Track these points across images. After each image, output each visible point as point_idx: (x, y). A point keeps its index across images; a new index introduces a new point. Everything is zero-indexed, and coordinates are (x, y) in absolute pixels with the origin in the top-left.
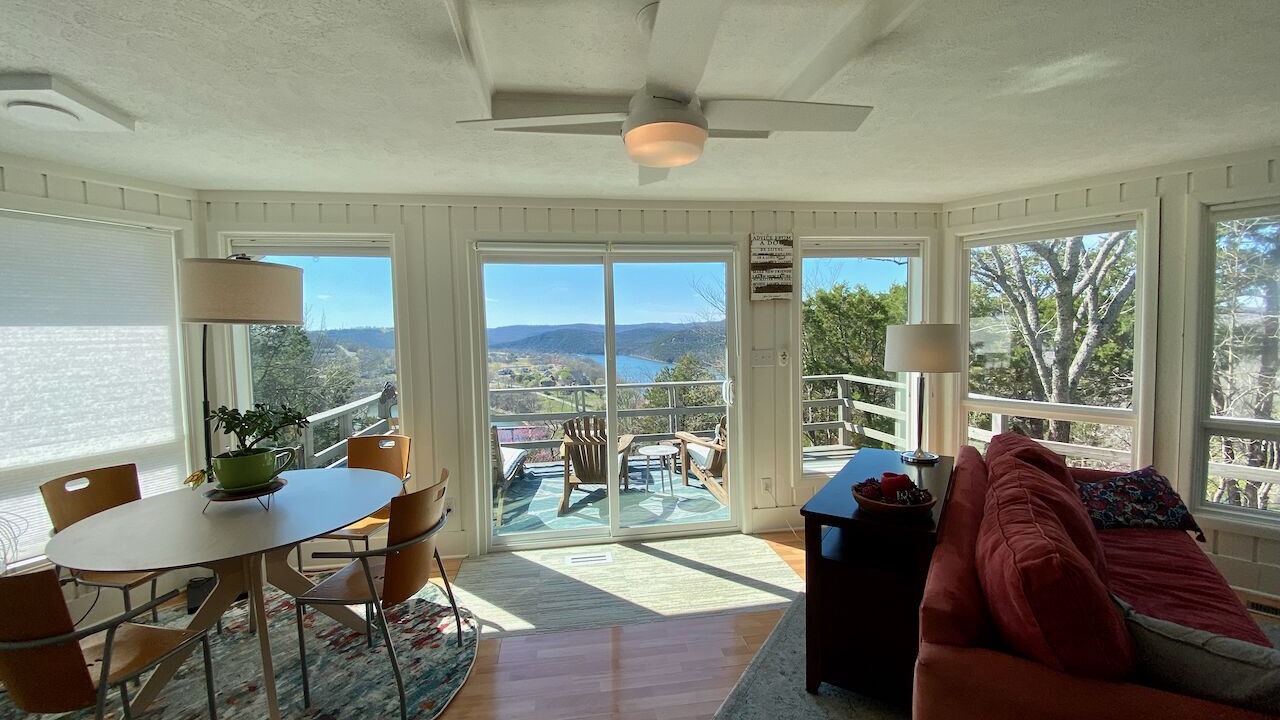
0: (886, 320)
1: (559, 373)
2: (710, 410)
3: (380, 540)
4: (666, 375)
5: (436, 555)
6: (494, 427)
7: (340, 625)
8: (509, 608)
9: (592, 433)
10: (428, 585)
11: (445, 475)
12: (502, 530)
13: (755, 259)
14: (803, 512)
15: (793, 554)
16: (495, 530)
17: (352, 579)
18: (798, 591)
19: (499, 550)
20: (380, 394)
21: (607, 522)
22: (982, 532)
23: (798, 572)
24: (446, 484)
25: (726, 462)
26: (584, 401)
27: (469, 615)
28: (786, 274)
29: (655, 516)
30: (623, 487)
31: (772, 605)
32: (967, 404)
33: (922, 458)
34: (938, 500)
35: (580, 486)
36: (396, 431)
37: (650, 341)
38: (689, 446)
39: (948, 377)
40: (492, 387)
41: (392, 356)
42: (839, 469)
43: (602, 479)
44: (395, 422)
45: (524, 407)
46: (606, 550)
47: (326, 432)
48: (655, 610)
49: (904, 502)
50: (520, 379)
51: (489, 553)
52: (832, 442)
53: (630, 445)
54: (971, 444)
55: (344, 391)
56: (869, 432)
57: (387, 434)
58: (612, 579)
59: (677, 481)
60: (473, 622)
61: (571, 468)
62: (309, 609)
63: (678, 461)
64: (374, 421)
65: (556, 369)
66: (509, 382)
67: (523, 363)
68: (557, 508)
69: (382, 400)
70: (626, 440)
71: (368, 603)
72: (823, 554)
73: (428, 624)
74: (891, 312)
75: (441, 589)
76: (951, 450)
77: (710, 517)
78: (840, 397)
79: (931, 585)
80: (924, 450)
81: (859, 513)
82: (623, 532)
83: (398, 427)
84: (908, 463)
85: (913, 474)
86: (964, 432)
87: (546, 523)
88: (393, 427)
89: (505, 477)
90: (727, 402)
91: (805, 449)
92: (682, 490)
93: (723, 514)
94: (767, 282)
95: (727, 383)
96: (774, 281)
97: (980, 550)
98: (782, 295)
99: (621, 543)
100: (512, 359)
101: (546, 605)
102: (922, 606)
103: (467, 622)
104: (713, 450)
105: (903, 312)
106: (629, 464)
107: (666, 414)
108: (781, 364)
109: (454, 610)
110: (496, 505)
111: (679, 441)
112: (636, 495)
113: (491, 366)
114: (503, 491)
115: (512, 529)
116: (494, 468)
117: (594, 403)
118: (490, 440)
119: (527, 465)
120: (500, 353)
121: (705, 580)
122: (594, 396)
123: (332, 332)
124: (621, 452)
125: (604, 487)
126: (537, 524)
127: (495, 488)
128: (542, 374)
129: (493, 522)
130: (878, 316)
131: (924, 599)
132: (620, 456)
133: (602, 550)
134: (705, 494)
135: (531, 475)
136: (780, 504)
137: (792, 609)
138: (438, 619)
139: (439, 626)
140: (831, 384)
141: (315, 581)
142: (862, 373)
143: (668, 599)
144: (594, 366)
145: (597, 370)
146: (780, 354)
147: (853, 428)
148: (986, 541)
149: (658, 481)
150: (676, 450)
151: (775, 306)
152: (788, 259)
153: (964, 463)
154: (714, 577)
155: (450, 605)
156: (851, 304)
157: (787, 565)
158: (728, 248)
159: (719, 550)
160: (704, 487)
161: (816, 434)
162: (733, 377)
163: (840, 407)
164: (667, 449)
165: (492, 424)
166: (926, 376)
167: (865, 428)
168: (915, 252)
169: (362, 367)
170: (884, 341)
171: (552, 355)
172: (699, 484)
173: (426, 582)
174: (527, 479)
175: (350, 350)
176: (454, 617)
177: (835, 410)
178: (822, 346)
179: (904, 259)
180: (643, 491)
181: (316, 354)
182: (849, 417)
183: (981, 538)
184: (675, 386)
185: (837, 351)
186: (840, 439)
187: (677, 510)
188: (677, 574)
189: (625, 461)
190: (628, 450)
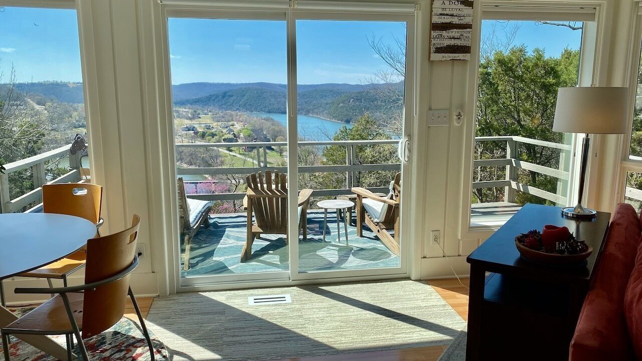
0: (558, 84)
1: (240, 131)
2: (385, 168)
3: (77, 278)
4: (345, 134)
5: (130, 293)
6: (181, 179)
7: (43, 353)
8: (196, 341)
9: (274, 187)
10: (123, 320)
11: (136, 220)
12: (189, 273)
13: (436, 20)
14: (469, 260)
15: (457, 298)
16: (183, 273)
17: (53, 313)
18: (460, 330)
19: (186, 290)
20: (70, 145)
21: (287, 268)
22: (632, 279)
23: (460, 313)
24: (137, 229)
25: (398, 215)
26: (265, 158)
27: (161, 346)
28: (465, 35)
29: (331, 263)
30: (301, 237)
31: (436, 342)
32: (627, 165)
33: (582, 213)
34: (594, 250)
35: (262, 236)
36: (89, 181)
37: (330, 101)
38: (364, 201)
39: (612, 138)
40: (178, 142)
41: (80, 110)
42: (503, 223)
43: (283, 229)
44: (87, 172)
45: (207, 162)
46: (285, 292)
47: (19, 182)
48: (329, 344)
49: (562, 252)
50: (203, 136)
51: (178, 293)
52: (497, 199)
53: (308, 199)
54: (627, 202)
55: (35, 142)
56: (533, 191)
57: (80, 182)
58: (291, 318)
59: (352, 233)
60: (165, 352)
61: (254, 219)
62: (13, 339)
63: (353, 215)
64: (65, 172)
65: (238, 127)
66: (193, 138)
67: (205, 120)
68: (240, 255)
69: (73, 151)
70: (305, 194)
71: (68, 335)
72: (485, 297)
73: (123, 353)
74: (564, 77)
75: (135, 323)
76: (609, 207)
77: (381, 265)
78: (508, 157)
79: (582, 324)
80: (583, 206)
81: (519, 261)
82: (302, 276)
83: (89, 177)
84: (568, 218)
85: (572, 227)
86: (622, 191)
87: (229, 268)
88: (84, 177)
89: (192, 225)
90: (402, 159)
91: (473, 206)
92: (357, 241)
93: (393, 262)
94: (447, 42)
95: (403, 141)
96: (452, 42)
97: (629, 295)
98: (460, 56)
99: (300, 286)
100: (195, 116)
101: (231, 339)
102: (573, 342)
103: (159, 352)
104: (386, 205)
105: (574, 76)
106: (308, 216)
107: (343, 170)
108: (456, 124)
109: (147, 341)
110: (183, 251)
111: (355, 196)
112: (314, 244)
113: (176, 122)
114: (189, 239)
115: (198, 273)
116: (181, 218)
117: (274, 160)
118: (177, 191)
119: (212, 216)
120: (182, 110)
121: (376, 320)
122: (274, 153)
123: (20, 86)
124: (300, 205)
125: (284, 236)
126: (222, 268)
127: (183, 235)
128: (225, 131)
129: (180, 266)
130: (551, 80)
131: (575, 336)
132: (300, 208)
133: (283, 293)
134: (378, 245)
135: (215, 225)
136: (447, 254)
137: (454, 345)
138: (133, 349)
139: (134, 355)
140: (501, 145)
141: (17, 314)
142: (531, 136)
143: (341, 335)
144: (273, 125)
145: (277, 129)
146: (455, 114)
147: (518, 187)
148: (634, 288)
149: (334, 233)
150: (352, 204)
151: (453, 66)
152: (467, 20)
153: (619, 219)
154: (384, 318)
155: (143, 337)
156: (527, 68)
157: (450, 308)
158: (410, 7)
159: (389, 294)
160: (377, 238)
161: (484, 191)
162: (409, 136)
163: (508, 167)
164: (343, 203)
165: (179, 176)
166: (591, 136)
167: (529, 187)
168: (591, 17)
169: (52, 121)
170: (554, 105)
171: (233, 113)
172: (372, 235)
173: (121, 317)
174: (212, 228)
175: (39, 104)
176: (148, 348)
177: (504, 169)
178: (495, 108)
179: (579, 24)
180: (320, 240)
181: (6, 107)
182: (515, 177)
183: (631, 286)
184: (352, 145)
185: (509, 114)
186: (506, 197)
187: (351, 258)
188: (350, 314)
189: (303, 213)
190: (308, 204)
